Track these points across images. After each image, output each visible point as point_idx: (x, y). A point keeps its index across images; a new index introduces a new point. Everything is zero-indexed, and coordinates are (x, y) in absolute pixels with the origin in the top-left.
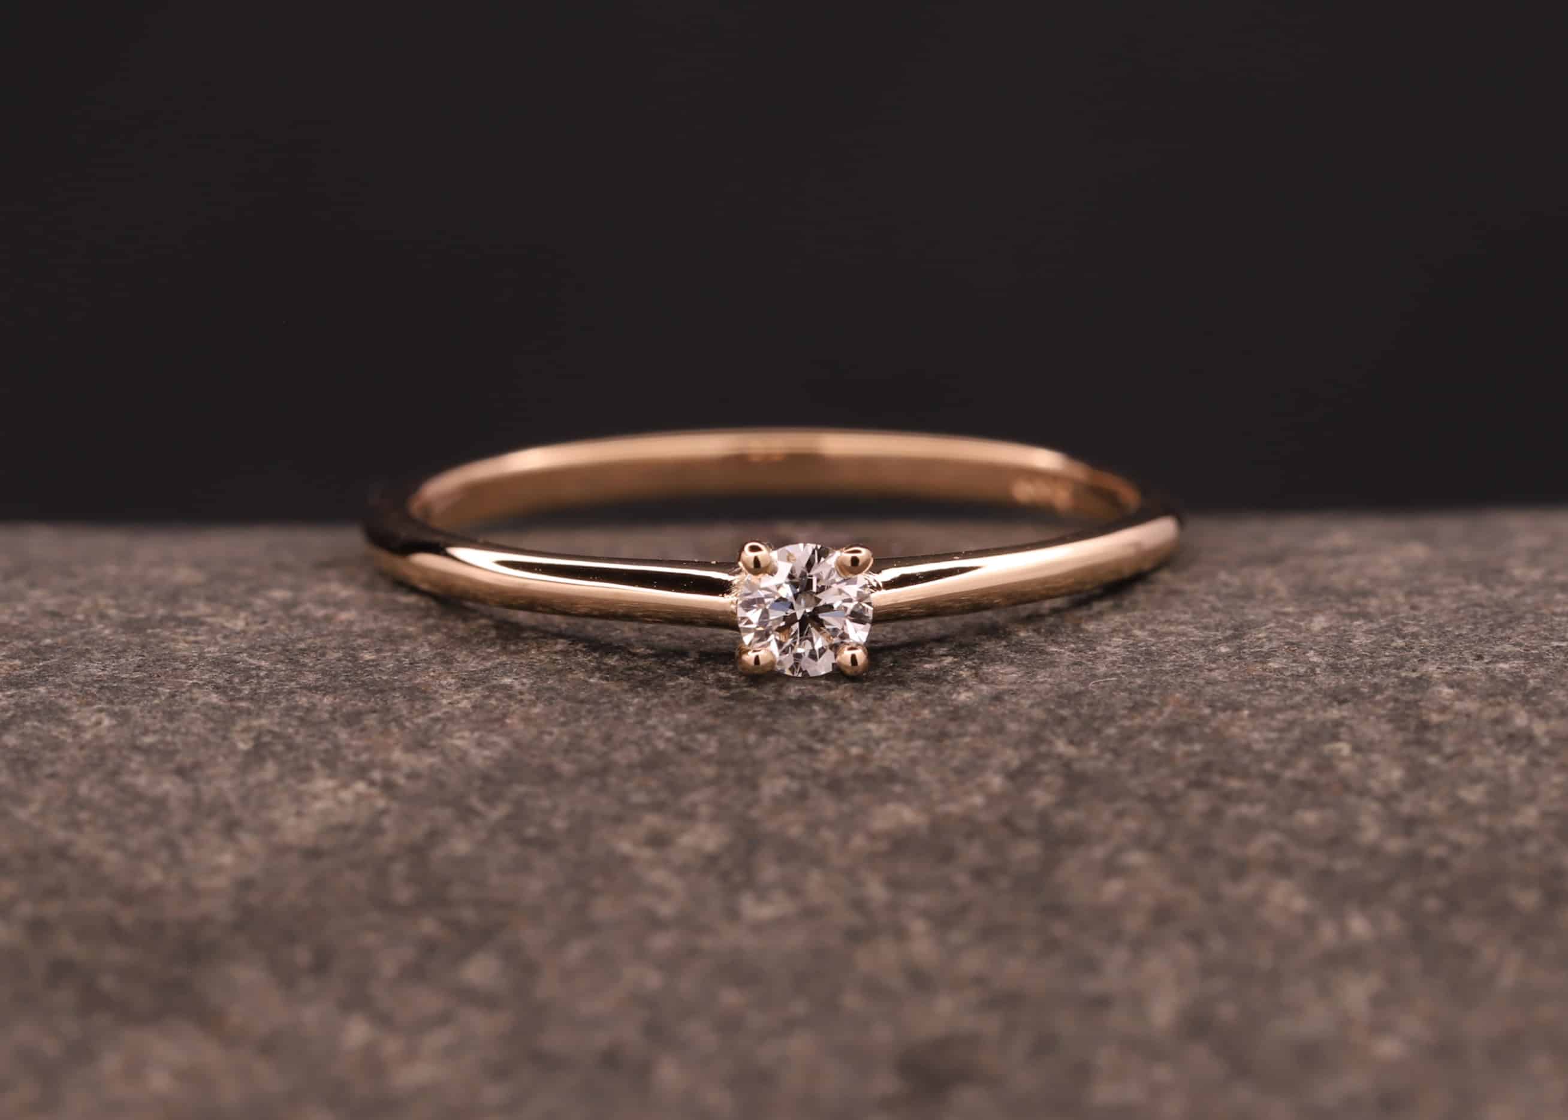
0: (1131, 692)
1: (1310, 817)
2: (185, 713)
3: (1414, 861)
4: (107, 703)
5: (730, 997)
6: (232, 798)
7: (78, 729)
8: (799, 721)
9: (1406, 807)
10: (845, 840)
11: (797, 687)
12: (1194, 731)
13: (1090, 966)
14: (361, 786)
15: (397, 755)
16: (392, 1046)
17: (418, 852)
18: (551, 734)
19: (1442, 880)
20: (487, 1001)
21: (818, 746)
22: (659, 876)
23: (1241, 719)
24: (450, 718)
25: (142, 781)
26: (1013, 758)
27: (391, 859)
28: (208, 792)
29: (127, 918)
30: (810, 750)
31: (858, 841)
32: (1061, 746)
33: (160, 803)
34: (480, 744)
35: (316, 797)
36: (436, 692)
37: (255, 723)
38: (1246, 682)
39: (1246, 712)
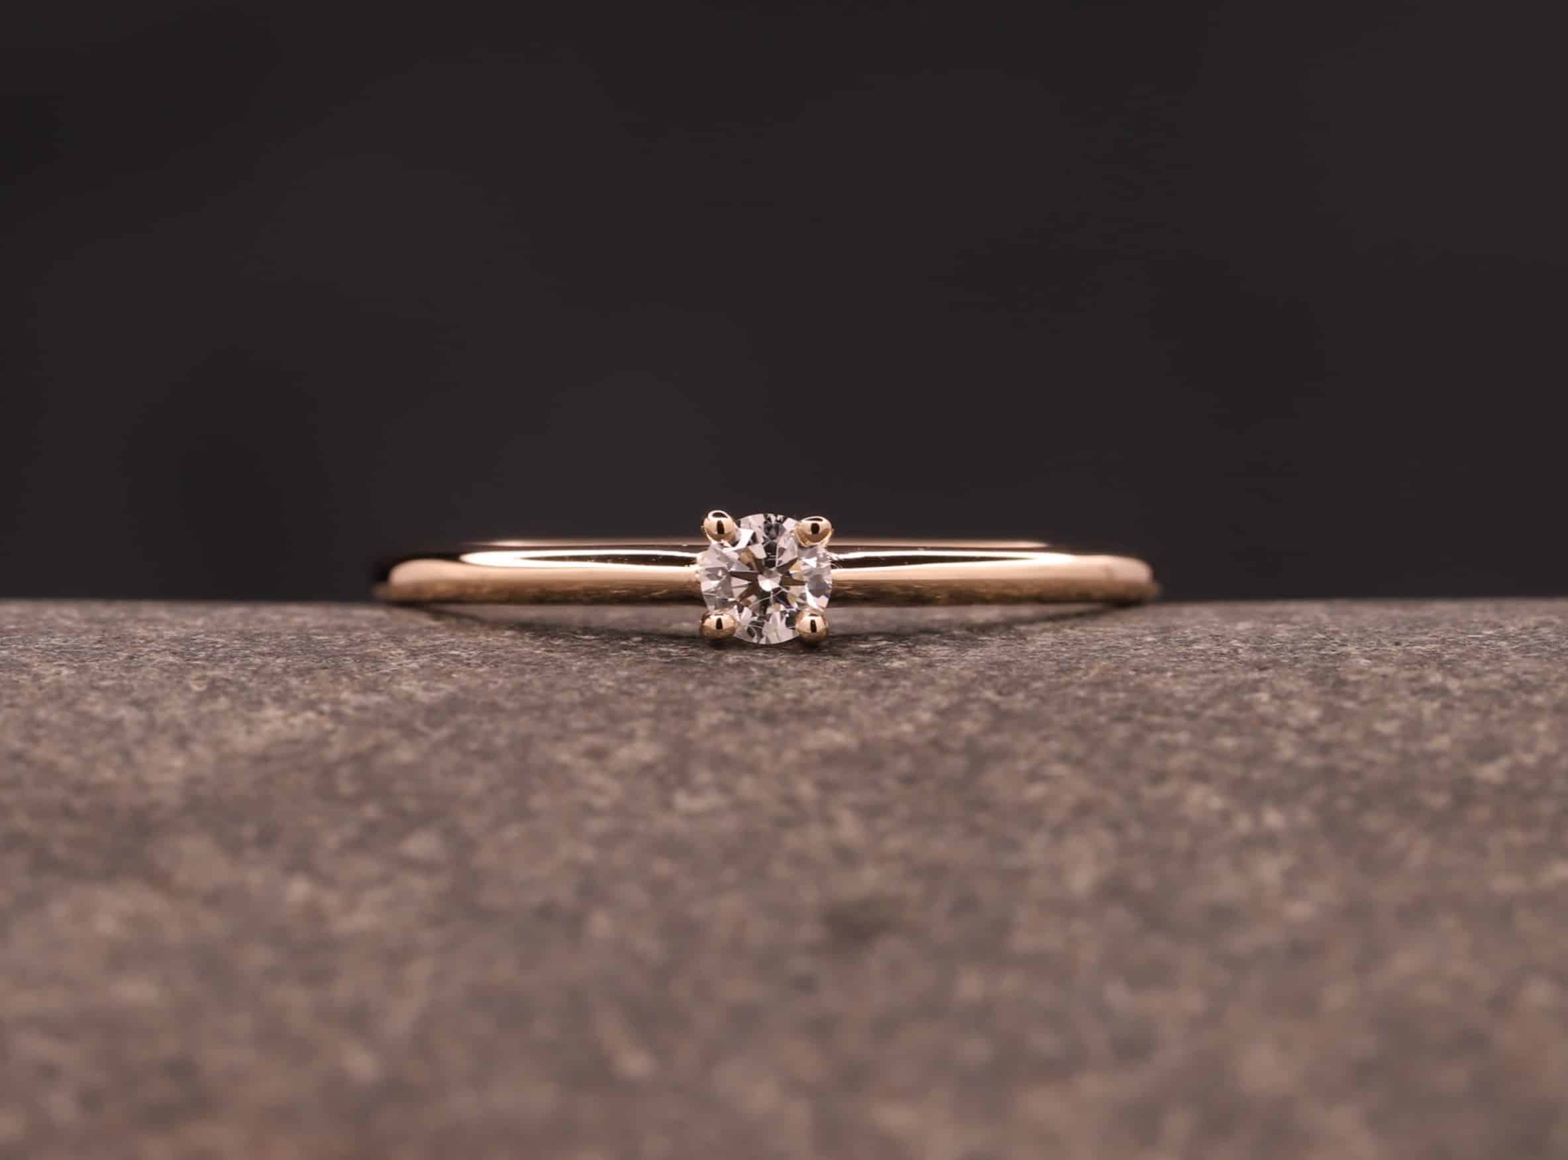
0: (1058, 662)
1: (1228, 743)
2: (142, 668)
3: (1329, 774)
4: (67, 661)
5: (662, 867)
6: (185, 721)
7: (37, 677)
8: (737, 676)
9: (1323, 735)
10: (777, 755)
11: (735, 657)
12: (1119, 685)
13: (1014, 846)
14: (310, 715)
15: (345, 695)
16: (331, 900)
17: (360, 759)
18: (496, 683)
19: (1355, 786)
20: (427, 867)
21: (754, 692)
22: (597, 779)
23: (1165, 678)
24: (398, 672)
25: (98, 710)
26: (943, 702)
27: (339, 763)
28: (161, 717)
29: (80, 803)
30: (747, 695)
31: (790, 755)
32: (990, 694)
33: (116, 726)
34: (426, 689)
35: (266, 721)
36: (386, 658)
37: (210, 673)
38: (1170, 656)
39: (1169, 674)
